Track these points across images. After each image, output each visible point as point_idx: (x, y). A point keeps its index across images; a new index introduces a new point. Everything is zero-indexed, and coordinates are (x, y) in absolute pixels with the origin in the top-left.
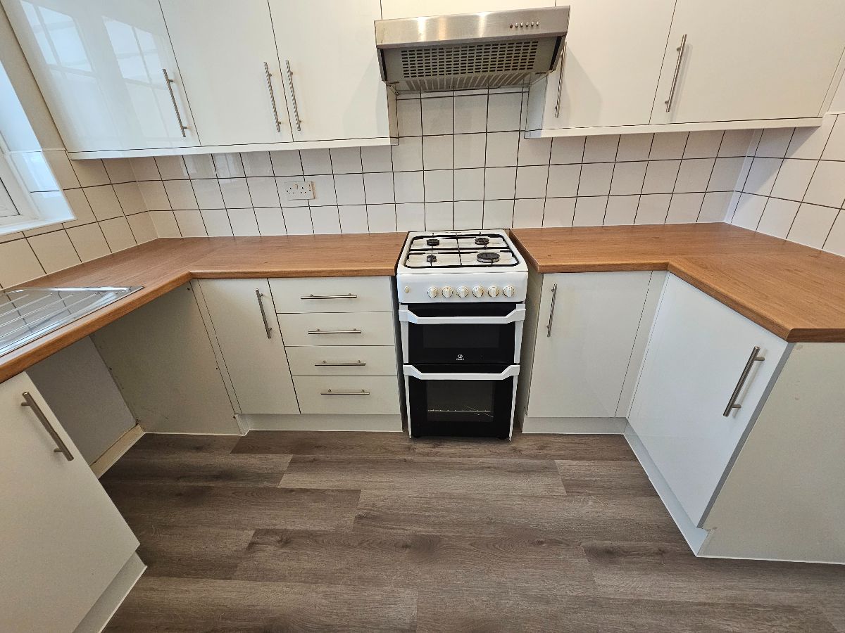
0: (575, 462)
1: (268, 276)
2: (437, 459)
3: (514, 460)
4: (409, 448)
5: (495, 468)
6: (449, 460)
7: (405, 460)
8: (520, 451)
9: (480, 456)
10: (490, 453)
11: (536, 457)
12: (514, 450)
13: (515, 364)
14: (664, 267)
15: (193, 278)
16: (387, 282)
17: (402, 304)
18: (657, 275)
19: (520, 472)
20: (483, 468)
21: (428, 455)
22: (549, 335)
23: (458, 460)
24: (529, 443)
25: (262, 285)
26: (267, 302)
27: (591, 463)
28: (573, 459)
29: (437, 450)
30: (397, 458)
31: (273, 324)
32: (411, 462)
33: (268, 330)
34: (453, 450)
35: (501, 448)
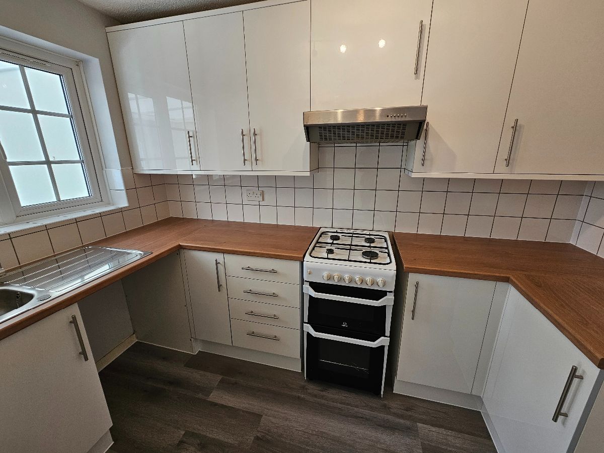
0: (434, 429)
1: (224, 252)
2: (323, 401)
3: (382, 416)
4: (303, 388)
5: (366, 419)
6: (331, 404)
7: (299, 397)
8: (389, 408)
9: (357, 406)
10: (364, 405)
11: (401, 417)
12: (385, 406)
13: (387, 337)
14: (506, 280)
15: (180, 248)
17: (306, 281)
18: (501, 285)
19: (386, 427)
20: (356, 417)
21: (315, 396)
22: (413, 319)
23: (339, 405)
24: (396, 402)
25: (219, 257)
26: (221, 268)
27: (450, 432)
28: (432, 425)
29: (324, 393)
30: (294, 394)
31: (223, 282)
32: (303, 399)
33: (219, 286)
34: (337, 397)
35: (373, 402)
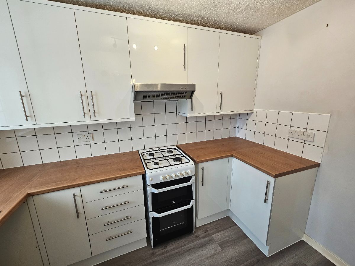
0: (218, 234)
1: (79, 186)
2: (168, 254)
3: (197, 242)
4: (153, 254)
5: (193, 249)
6: (173, 252)
7: (153, 262)
8: (199, 236)
9: (185, 245)
10: (188, 242)
11: (205, 237)
12: (196, 237)
13: (193, 199)
15: (29, 195)
16: (141, 177)
17: (148, 185)
18: (230, 158)
19: (202, 246)
20: (188, 251)
21: (163, 254)
22: (203, 185)
23: (177, 251)
24: (201, 231)
25: (76, 191)
26: (78, 199)
27: (224, 232)
28: (218, 232)
29: (166, 249)
30: (150, 261)
31: (81, 210)
32: (156, 261)
33: (78, 213)
34: (173, 247)
35: (192, 237)
